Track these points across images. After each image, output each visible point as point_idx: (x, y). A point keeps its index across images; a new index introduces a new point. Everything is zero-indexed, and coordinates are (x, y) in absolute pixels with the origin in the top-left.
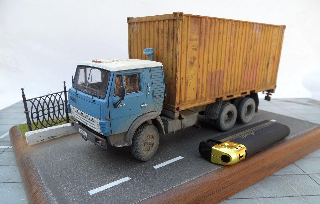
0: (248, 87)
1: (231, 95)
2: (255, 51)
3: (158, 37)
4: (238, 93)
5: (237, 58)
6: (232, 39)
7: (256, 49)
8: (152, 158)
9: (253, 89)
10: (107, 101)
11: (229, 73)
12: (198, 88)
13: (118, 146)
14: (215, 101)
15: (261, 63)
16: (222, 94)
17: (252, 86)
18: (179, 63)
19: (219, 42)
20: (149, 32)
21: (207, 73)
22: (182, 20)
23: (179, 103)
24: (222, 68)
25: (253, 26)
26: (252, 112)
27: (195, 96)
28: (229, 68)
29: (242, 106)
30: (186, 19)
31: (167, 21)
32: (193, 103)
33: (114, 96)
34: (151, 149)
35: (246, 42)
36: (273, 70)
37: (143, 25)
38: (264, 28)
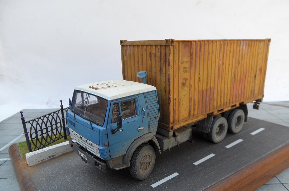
0: (237, 100)
1: (222, 109)
2: (243, 65)
3: (151, 60)
4: (228, 107)
5: (226, 74)
6: (220, 57)
7: (244, 64)
8: (149, 176)
9: (242, 101)
10: (105, 128)
11: (219, 89)
12: (190, 107)
13: (117, 169)
14: (207, 117)
15: (248, 76)
16: (213, 109)
17: (241, 99)
18: (171, 86)
19: (209, 62)
20: (142, 55)
21: (198, 92)
22: (174, 46)
23: (173, 123)
24: (212, 85)
25: (240, 43)
26: (242, 122)
27: (188, 114)
28: (219, 84)
29: (232, 118)
30: (177, 45)
31: (159, 47)
32: (186, 121)
33: (112, 123)
34: (148, 168)
35: (234, 59)
36: (260, 81)
37: (136, 48)
38: (250, 44)
